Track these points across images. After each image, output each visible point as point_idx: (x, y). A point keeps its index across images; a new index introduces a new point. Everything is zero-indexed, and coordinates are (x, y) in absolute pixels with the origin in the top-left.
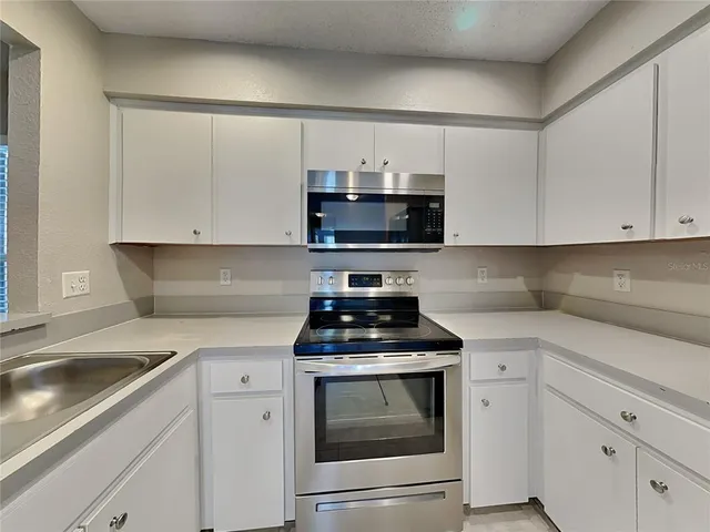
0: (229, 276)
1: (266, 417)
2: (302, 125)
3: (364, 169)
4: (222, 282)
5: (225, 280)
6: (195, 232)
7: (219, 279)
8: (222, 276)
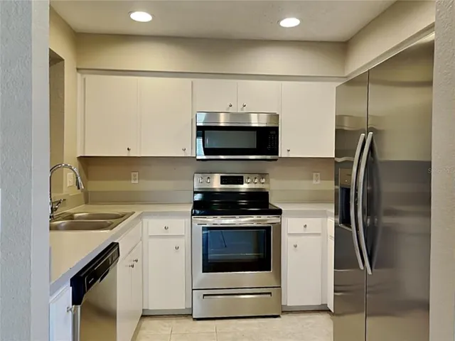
0: (137, 177)
1: (177, 248)
2: (192, 83)
3: (231, 110)
4: (133, 182)
5: (135, 179)
6: (128, 149)
7: (131, 180)
8: (133, 177)
